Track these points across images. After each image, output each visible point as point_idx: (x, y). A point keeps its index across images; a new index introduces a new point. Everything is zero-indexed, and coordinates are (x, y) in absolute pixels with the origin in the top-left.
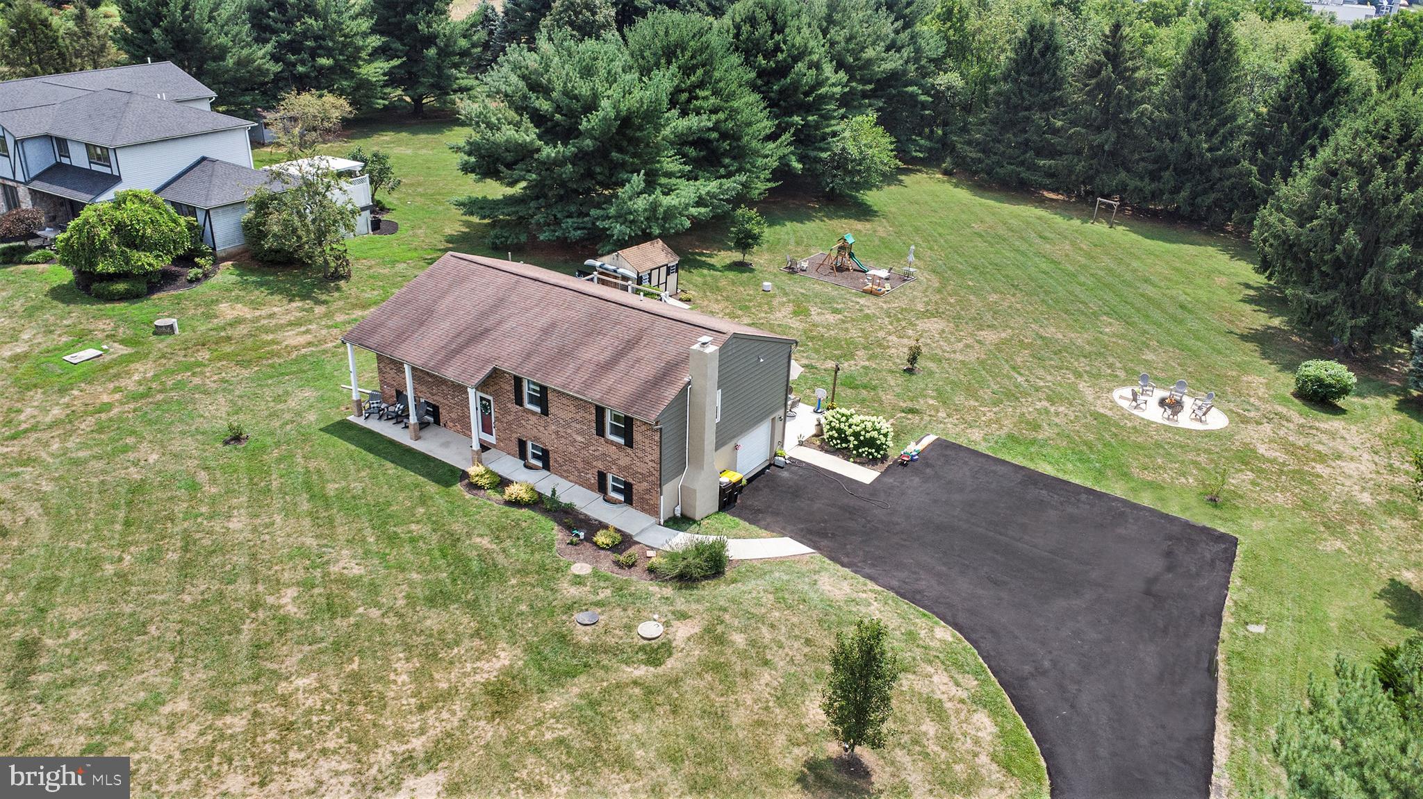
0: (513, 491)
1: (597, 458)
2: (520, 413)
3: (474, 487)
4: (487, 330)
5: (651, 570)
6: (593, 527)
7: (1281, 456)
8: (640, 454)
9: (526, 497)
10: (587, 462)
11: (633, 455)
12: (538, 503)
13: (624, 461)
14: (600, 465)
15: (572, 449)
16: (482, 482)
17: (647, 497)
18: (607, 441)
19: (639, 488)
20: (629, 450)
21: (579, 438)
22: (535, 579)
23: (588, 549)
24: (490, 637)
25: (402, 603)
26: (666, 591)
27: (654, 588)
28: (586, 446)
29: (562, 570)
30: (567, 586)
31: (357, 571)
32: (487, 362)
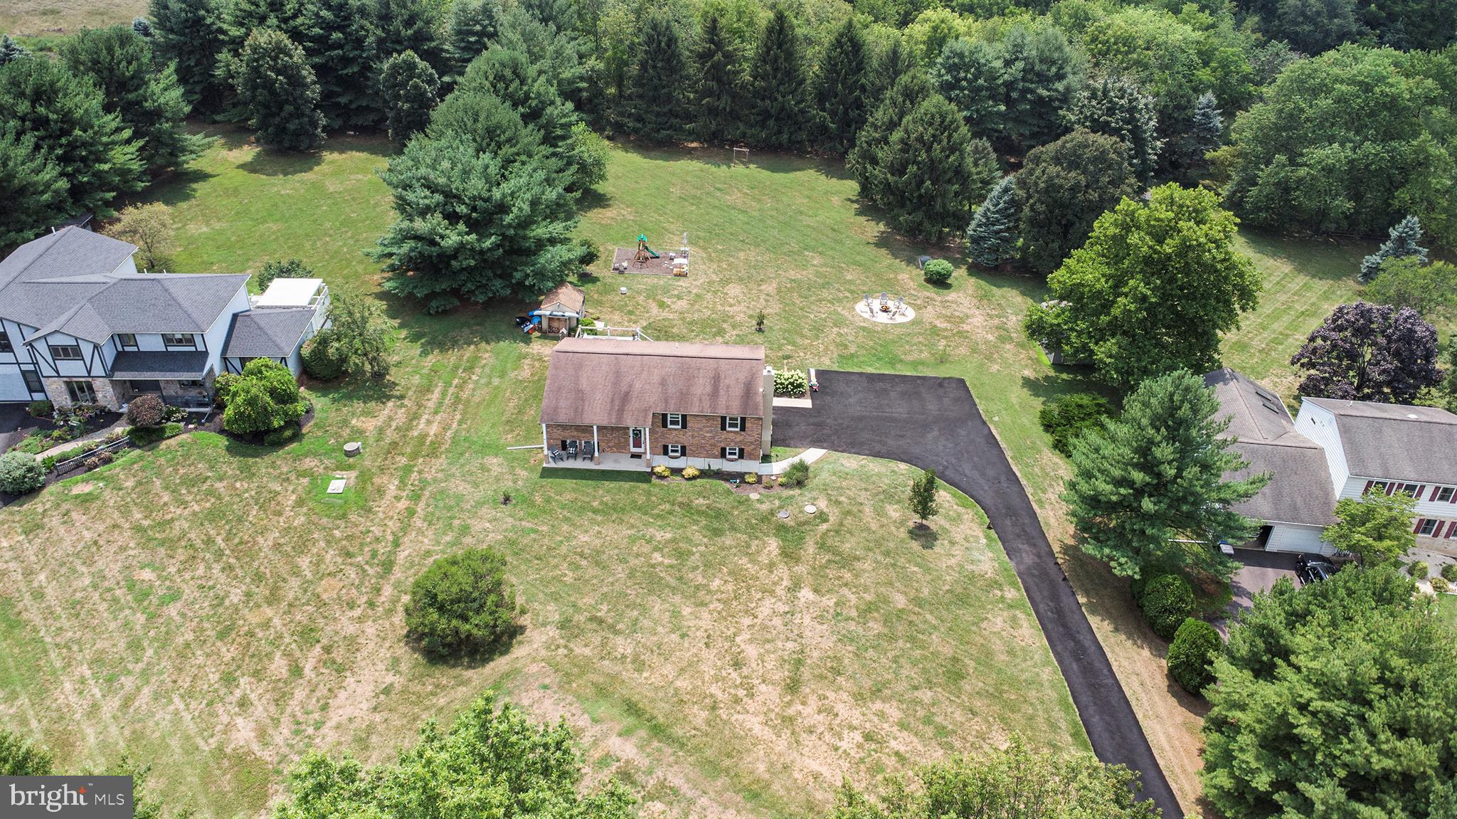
0: (689, 472)
1: (720, 442)
2: (666, 432)
3: (661, 477)
4: (627, 394)
5: (782, 485)
6: (741, 476)
7: (949, 326)
8: (749, 433)
9: (697, 473)
10: (714, 445)
11: (745, 433)
12: (704, 474)
13: (739, 438)
14: (723, 445)
15: (703, 441)
16: (666, 474)
17: (754, 452)
18: (728, 432)
19: (747, 449)
20: (742, 432)
21: (709, 435)
22: (742, 508)
23: (748, 486)
24: (757, 538)
25: (705, 540)
26: (797, 492)
27: (791, 492)
28: (713, 437)
29: (748, 500)
30: (758, 506)
31: (669, 536)
32: (646, 411)
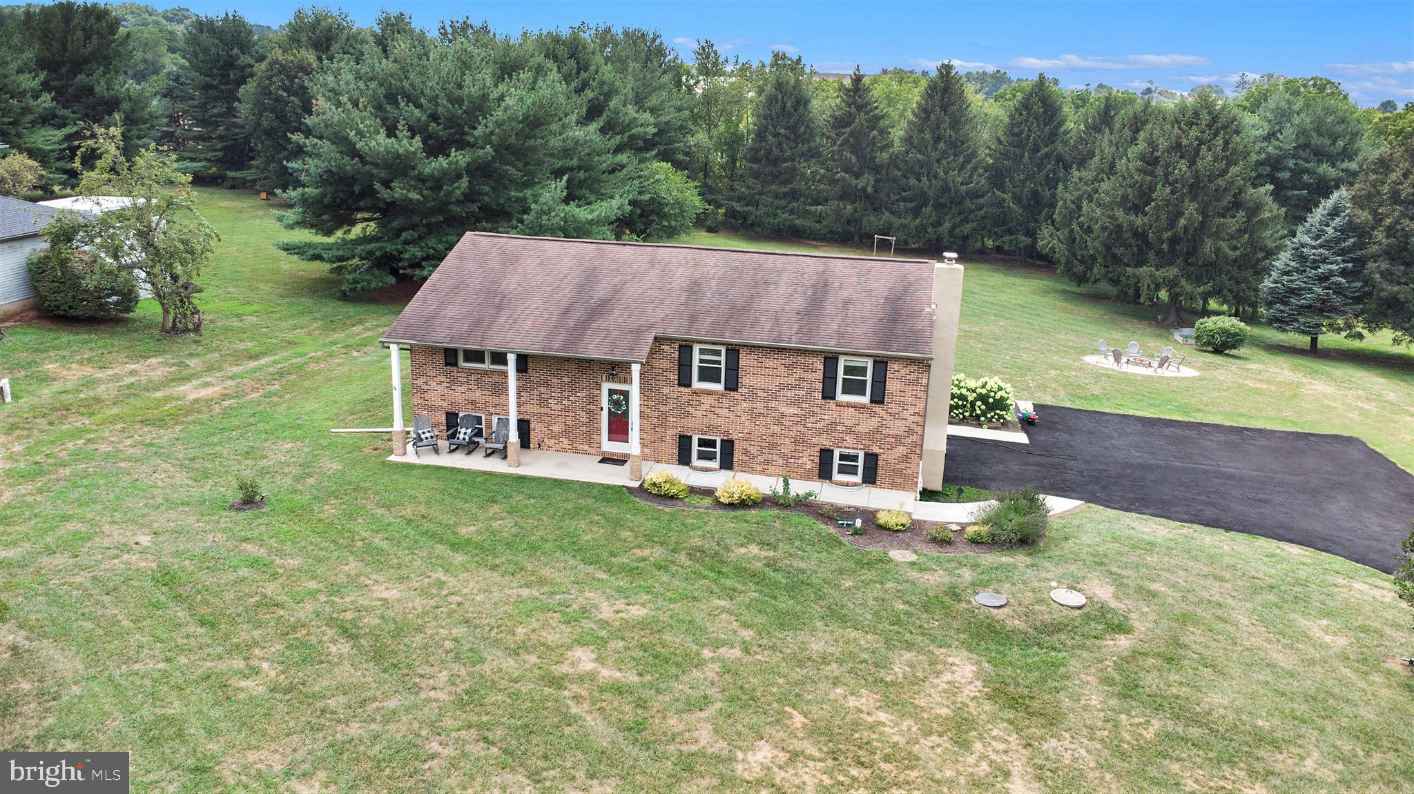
1: (819, 432)
2: (686, 398)
5: (975, 542)
6: (866, 515)
8: (894, 409)
10: (802, 442)
11: (883, 413)
12: (770, 501)
13: (866, 424)
14: (825, 441)
15: (777, 429)
17: (903, 466)
18: (839, 405)
19: (888, 457)
20: (877, 409)
21: (792, 410)
22: (867, 575)
23: (884, 536)
24: (909, 646)
25: (747, 634)
26: (1020, 559)
27: (1005, 559)
28: (802, 419)
29: (884, 560)
30: (913, 574)
31: (637, 612)
32: (639, 332)
